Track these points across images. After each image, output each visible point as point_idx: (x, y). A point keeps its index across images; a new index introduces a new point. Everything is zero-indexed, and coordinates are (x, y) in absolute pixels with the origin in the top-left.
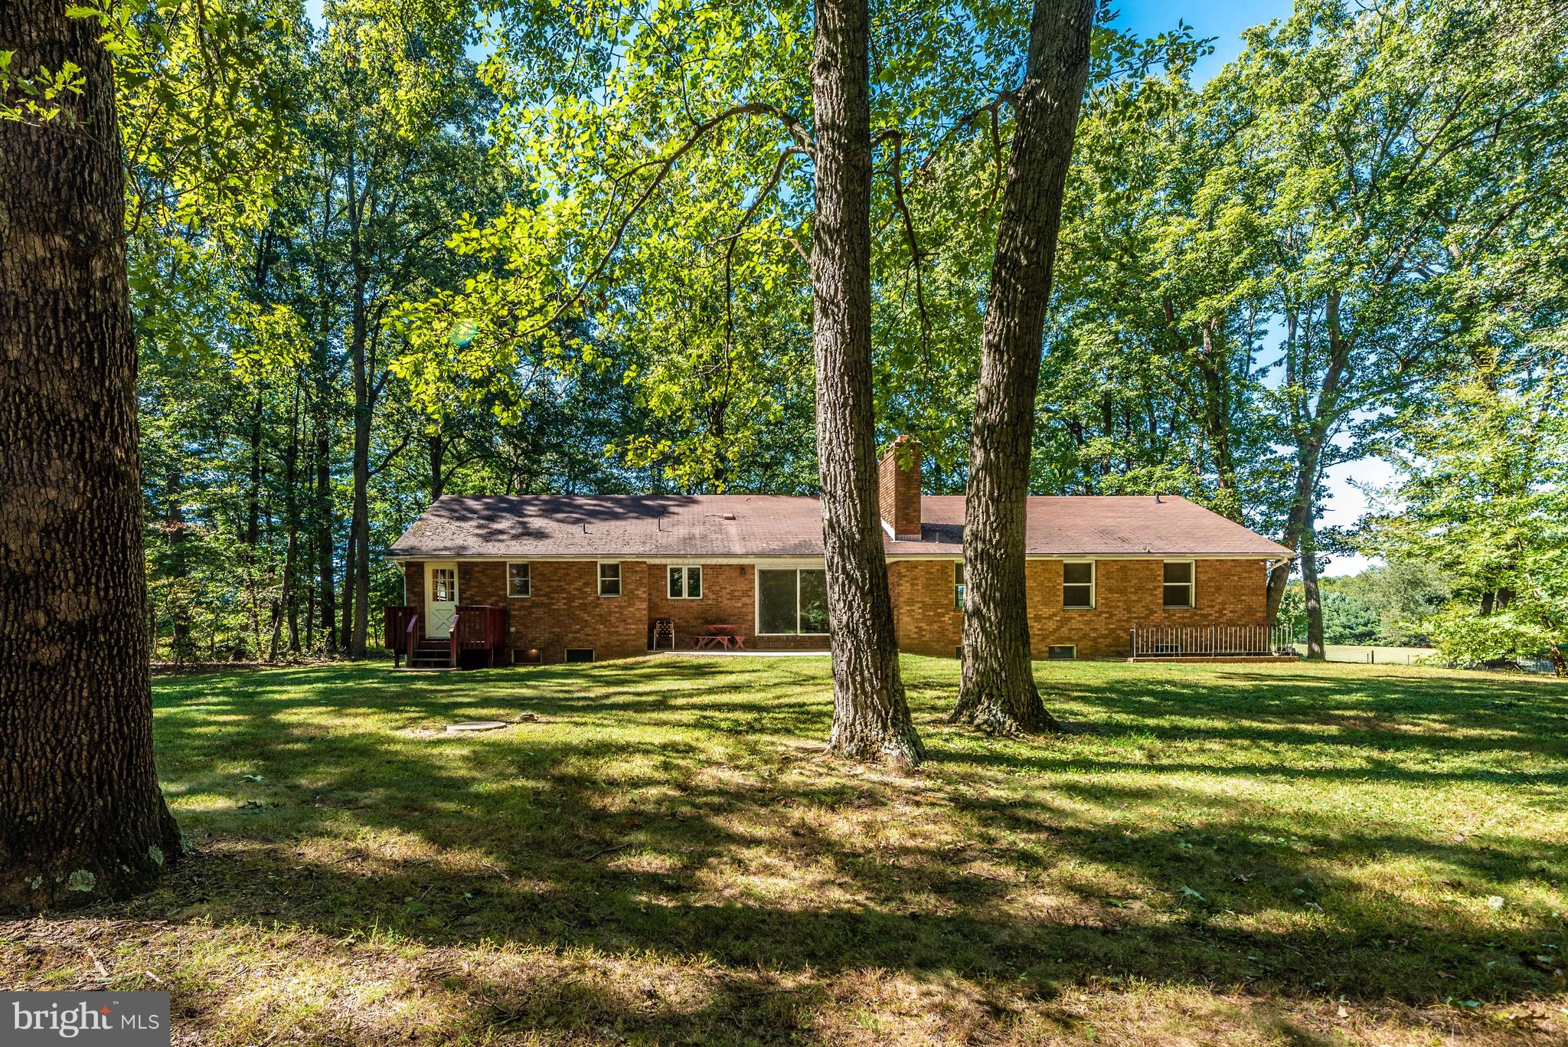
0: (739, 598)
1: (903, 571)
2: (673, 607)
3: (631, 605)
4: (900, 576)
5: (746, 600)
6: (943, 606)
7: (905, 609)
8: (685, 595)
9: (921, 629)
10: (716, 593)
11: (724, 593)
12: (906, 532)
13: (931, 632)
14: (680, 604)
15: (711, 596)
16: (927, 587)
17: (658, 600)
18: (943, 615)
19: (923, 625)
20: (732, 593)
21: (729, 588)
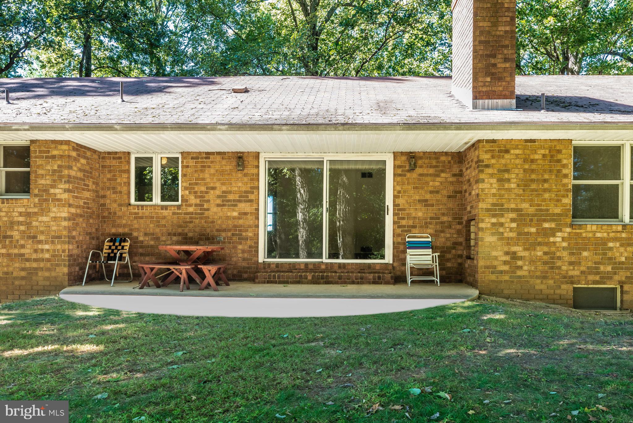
0: (234, 204)
1: (485, 157)
2: (138, 217)
3: (43, 211)
4: (480, 165)
5: (244, 207)
6: (553, 218)
7: (487, 222)
8: (157, 199)
9: (514, 256)
10: (201, 196)
11: (212, 195)
12: (490, 95)
13: (532, 262)
14: (147, 212)
15: (193, 200)
16: (525, 184)
17: (114, 207)
18: (552, 232)
19: (518, 249)
20: (223, 195)
21: (221, 189)
